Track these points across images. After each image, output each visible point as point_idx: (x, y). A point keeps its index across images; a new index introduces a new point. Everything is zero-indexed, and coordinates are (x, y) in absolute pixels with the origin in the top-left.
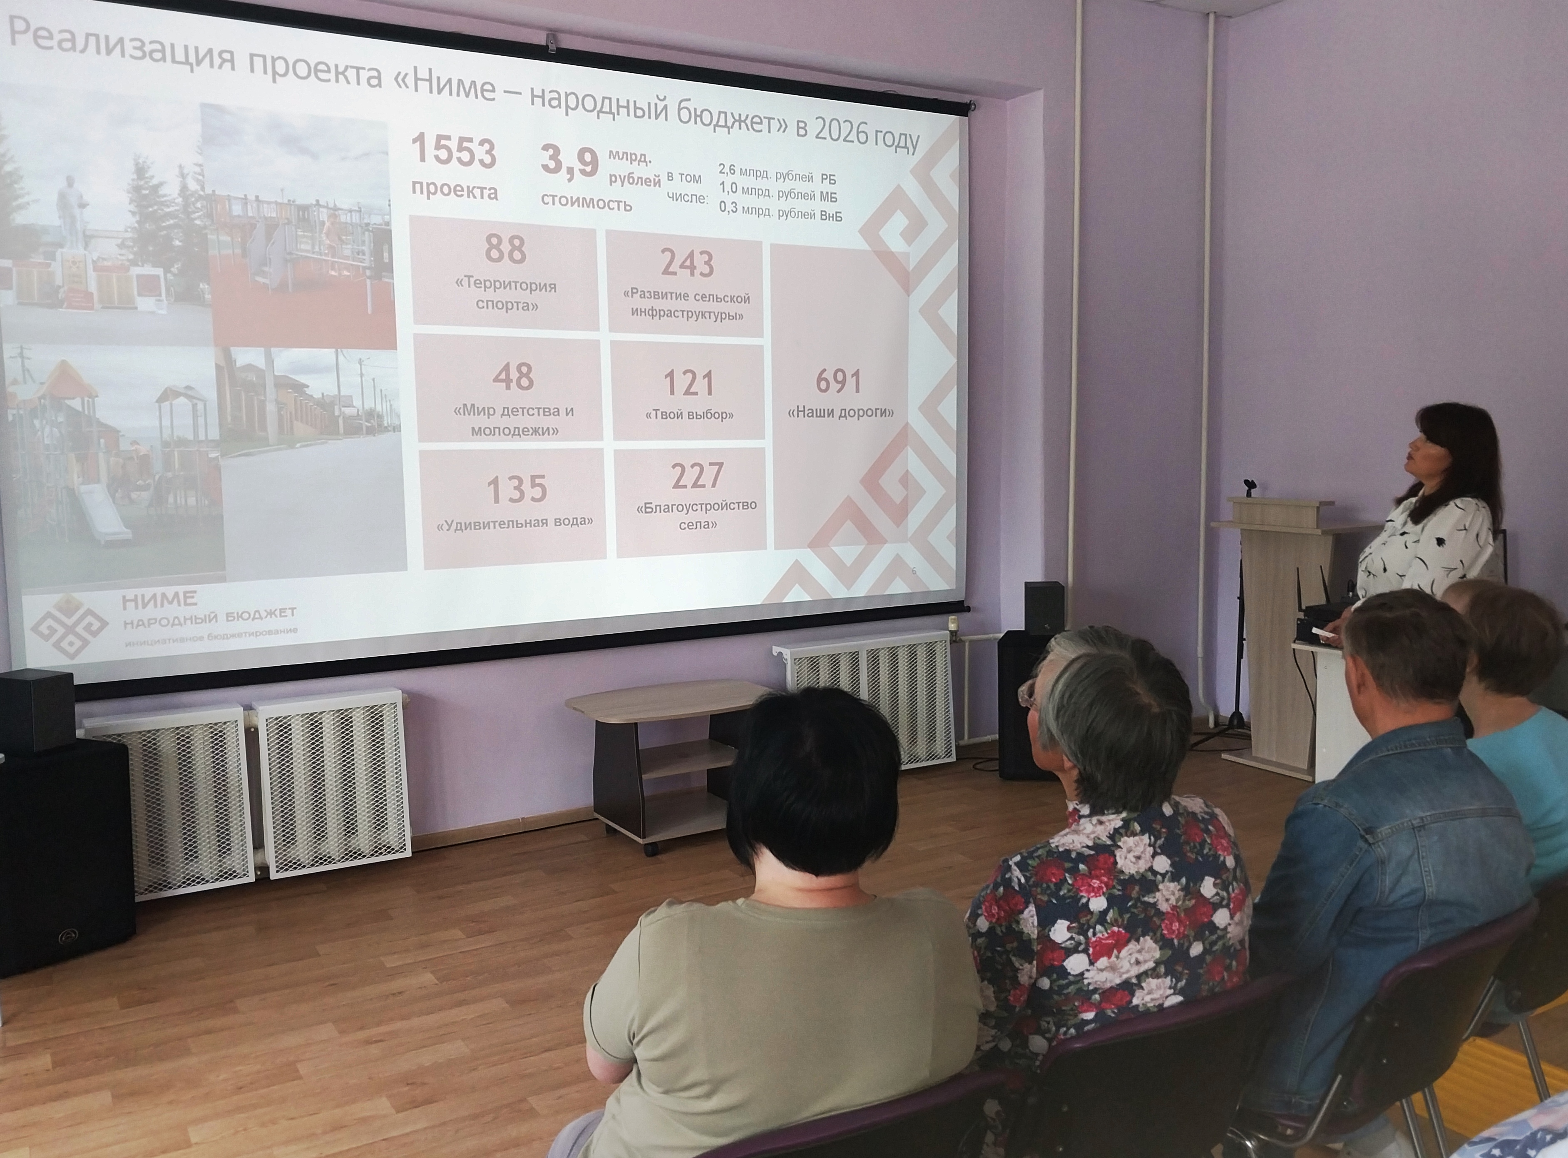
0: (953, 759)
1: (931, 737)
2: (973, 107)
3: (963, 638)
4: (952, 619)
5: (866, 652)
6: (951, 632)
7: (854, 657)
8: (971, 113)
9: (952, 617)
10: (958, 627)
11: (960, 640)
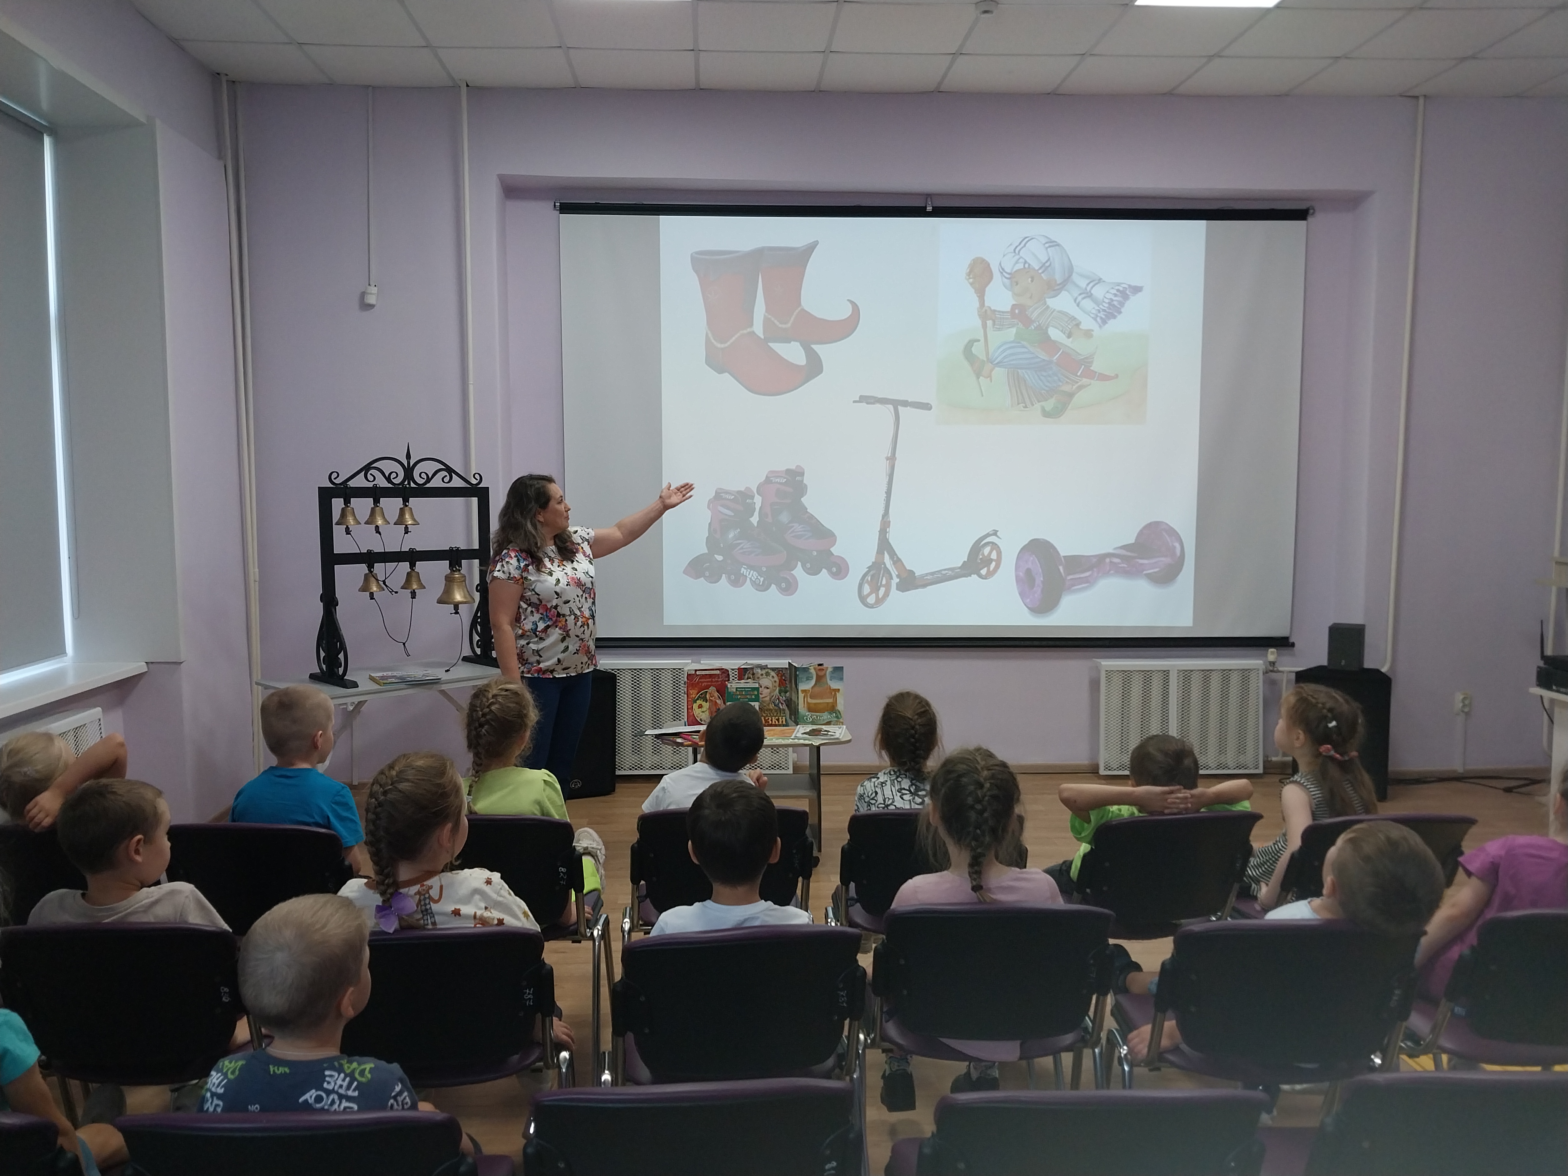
0: (1260, 771)
1: (1241, 749)
2: (1311, 211)
3: (1280, 669)
4: (1271, 652)
5: (1176, 672)
6: (1270, 662)
7: (1166, 673)
8: (1310, 219)
9: (1271, 650)
10: (1277, 658)
11: (1278, 670)
